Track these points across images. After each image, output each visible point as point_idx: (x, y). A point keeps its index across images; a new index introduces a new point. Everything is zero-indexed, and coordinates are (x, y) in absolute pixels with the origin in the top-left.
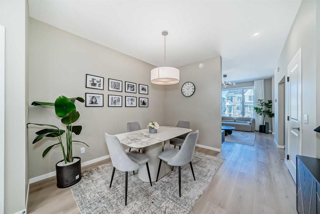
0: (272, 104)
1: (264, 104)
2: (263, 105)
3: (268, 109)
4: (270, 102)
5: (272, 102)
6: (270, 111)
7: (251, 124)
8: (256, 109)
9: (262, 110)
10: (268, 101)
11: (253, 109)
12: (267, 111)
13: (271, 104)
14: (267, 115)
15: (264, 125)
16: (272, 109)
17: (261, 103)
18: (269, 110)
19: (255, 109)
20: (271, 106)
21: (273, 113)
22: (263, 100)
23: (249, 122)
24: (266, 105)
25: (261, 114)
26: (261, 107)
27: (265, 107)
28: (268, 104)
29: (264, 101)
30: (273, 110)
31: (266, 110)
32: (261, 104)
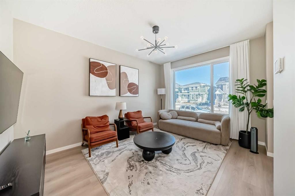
0: (266, 88)
1: (249, 88)
2: (246, 90)
3: (257, 98)
4: (263, 83)
5: (265, 84)
6: (263, 103)
7: (220, 130)
8: (234, 98)
9: (245, 101)
10: (258, 81)
11: (226, 98)
12: (255, 103)
13: (264, 88)
14: (254, 112)
15: (249, 130)
16: (266, 99)
17: (242, 87)
18: (259, 101)
19: (230, 99)
20: (265, 91)
21: (269, 107)
22: (246, 80)
23: (218, 124)
24: (253, 91)
25: (242, 110)
26: (242, 95)
27: (250, 95)
28: (257, 87)
29: (248, 81)
30: (268, 101)
31: (253, 101)
32: (242, 89)
